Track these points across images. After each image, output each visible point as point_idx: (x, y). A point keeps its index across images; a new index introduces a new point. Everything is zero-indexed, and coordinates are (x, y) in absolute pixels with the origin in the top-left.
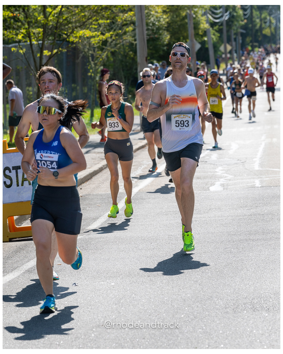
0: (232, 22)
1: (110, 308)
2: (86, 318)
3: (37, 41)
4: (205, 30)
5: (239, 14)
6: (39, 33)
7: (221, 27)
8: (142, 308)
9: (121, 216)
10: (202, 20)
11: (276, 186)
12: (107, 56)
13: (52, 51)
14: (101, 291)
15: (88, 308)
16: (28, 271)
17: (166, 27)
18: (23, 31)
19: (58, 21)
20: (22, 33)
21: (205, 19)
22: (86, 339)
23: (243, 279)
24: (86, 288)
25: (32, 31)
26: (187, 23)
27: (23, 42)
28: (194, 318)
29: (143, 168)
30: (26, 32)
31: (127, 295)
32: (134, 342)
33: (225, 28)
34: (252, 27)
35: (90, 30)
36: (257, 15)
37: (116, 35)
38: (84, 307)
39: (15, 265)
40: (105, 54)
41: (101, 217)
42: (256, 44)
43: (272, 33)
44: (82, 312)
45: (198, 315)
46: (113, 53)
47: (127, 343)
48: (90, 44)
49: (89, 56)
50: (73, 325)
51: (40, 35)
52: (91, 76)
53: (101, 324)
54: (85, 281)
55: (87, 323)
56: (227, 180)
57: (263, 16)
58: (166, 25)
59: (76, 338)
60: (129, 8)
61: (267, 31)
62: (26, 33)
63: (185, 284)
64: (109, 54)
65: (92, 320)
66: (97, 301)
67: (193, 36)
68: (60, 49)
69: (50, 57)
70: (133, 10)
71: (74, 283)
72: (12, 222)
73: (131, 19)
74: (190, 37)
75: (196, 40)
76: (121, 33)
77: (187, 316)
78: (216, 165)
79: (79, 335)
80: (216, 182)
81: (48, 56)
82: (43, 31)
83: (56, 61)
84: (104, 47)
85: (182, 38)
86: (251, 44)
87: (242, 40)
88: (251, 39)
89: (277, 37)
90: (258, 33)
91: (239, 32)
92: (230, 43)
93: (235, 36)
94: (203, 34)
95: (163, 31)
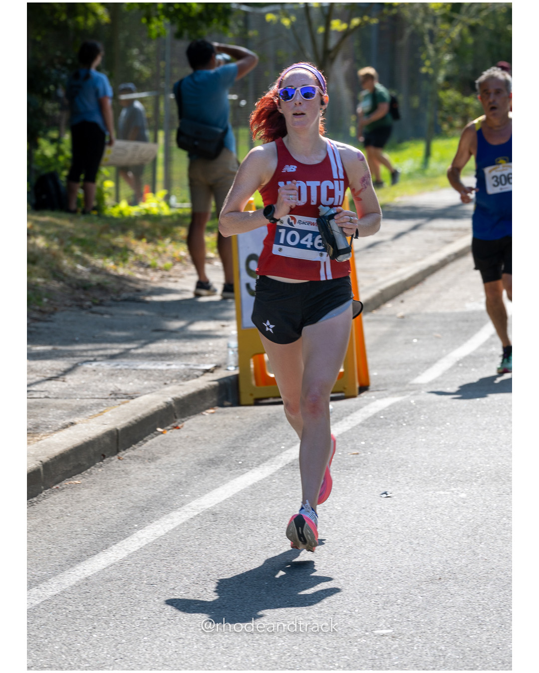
1: (457, 543)
2: (406, 563)
12: (461, 35)
13: (348, 22)
14: (439, 510)
15: (411, 543)
16: (292, 465)
22: (406, 605)
24: (409, 502)
31: (491, 519)
32: (503, 614)
38: (402, 541)
39: (266, 453)
40: (457, 30)
44: (399, 550)
46: (473, 29)
47: (489, 616)
48: (426, 9)
50: (380, 575)
52: (427, 74)
53: (438, 577)
54: (407, 488)
55: (409, 572)
59: (386, 602)
64: (466, 31)
65: (419, 568)
66: (429, 529)
68: (366, 18)
69: (345, 34)
71: (383, 492)
72: (261, 365)
79: (392, 597)
81: (341, 31)
83: (356, 43)
84: (455, 15)
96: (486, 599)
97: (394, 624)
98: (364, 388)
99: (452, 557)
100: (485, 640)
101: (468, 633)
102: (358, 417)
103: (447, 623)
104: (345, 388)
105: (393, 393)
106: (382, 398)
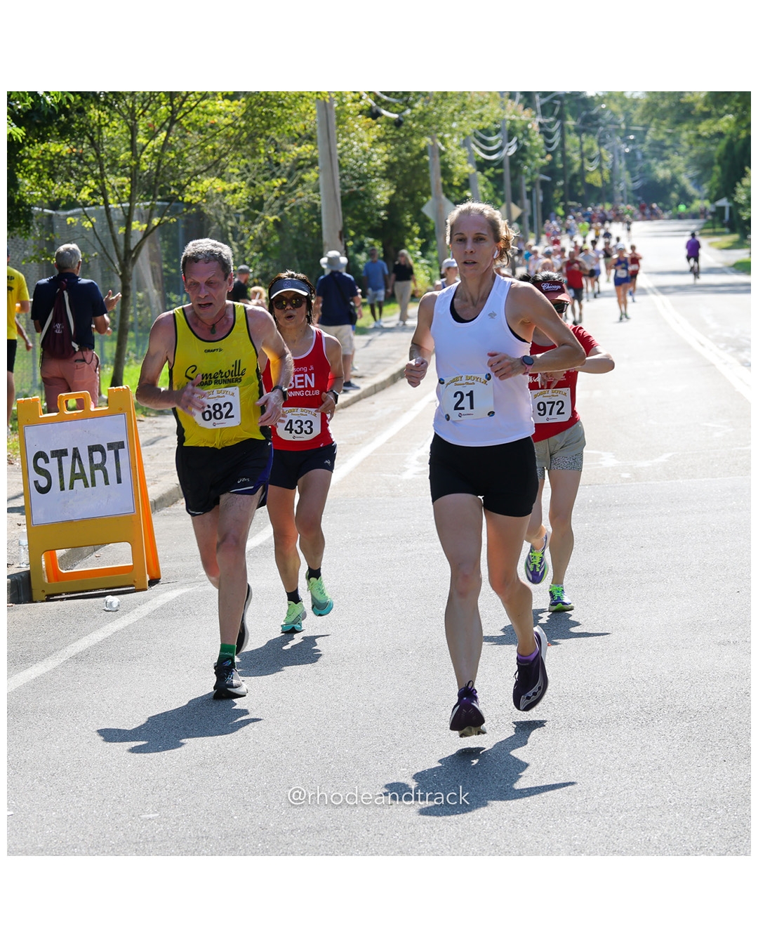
0: (524, 159)
3: (119, 202)
4: (466, 176)
5: (535, 144)
6: (123, 187)
7: (499, 171)
8: (293, 727)
10: (459, 155)
11: (590, 485)
12: (265, 229)
13: (149, 222)
17: (384, 172)
18: (92, 182)
19: (159, 162)
20: (88, 185)
21: (465, 155)
23: (500, 667)
25: (108, 182)
26: (427, 163)
27: (91, 206)
28: (393, 746)
30: (96, 183)
33: (506, 172)
34: (563, 169)
35: (229, 181)
36: (575, 146)
37: (282, 187)
39: (51, 647)
40: (259, 227)
42: (570, 203)
43: (604, 181)
45: (403, 740)
48: (229, 207)
49: (227, 231)
51: (124, 190)
54: (187, 676)
57: (585, 147)
58: (384, 168)
60: (306, 133)
61: (594, 178)
62: (96, 187)
63: (384, 679)
67: (440, 189)
68: (166, 218)
69: (146, 234)
70: (314, 137)
72: (52, 560)
73: (311, 156)
74: (433, 192)
75: (448, 196)
76: (291, 185)
77: (381, 741)
79: (162, 783)
81: (142, 231)
82: (130, 182)
84: (257, 212)
85: (419, 193)
86: (562, 204)
87: (544, 194)
88: (561, 194)
89: (616, 188)
90: (576, 181)
91: (537, 179)
92: (519, 202)
93: (528, 189)
94: (463, 184)
95: (377, 179)
96: (253, 781)
97: (162, 809)
98: (154, 581)
99: (224, 742)
100: (248, 820)
101: (233, 813)
102: (145, 609)
103: (213, 806)
104: (135, 582)
105: (182, 584)
106: (172, 589)
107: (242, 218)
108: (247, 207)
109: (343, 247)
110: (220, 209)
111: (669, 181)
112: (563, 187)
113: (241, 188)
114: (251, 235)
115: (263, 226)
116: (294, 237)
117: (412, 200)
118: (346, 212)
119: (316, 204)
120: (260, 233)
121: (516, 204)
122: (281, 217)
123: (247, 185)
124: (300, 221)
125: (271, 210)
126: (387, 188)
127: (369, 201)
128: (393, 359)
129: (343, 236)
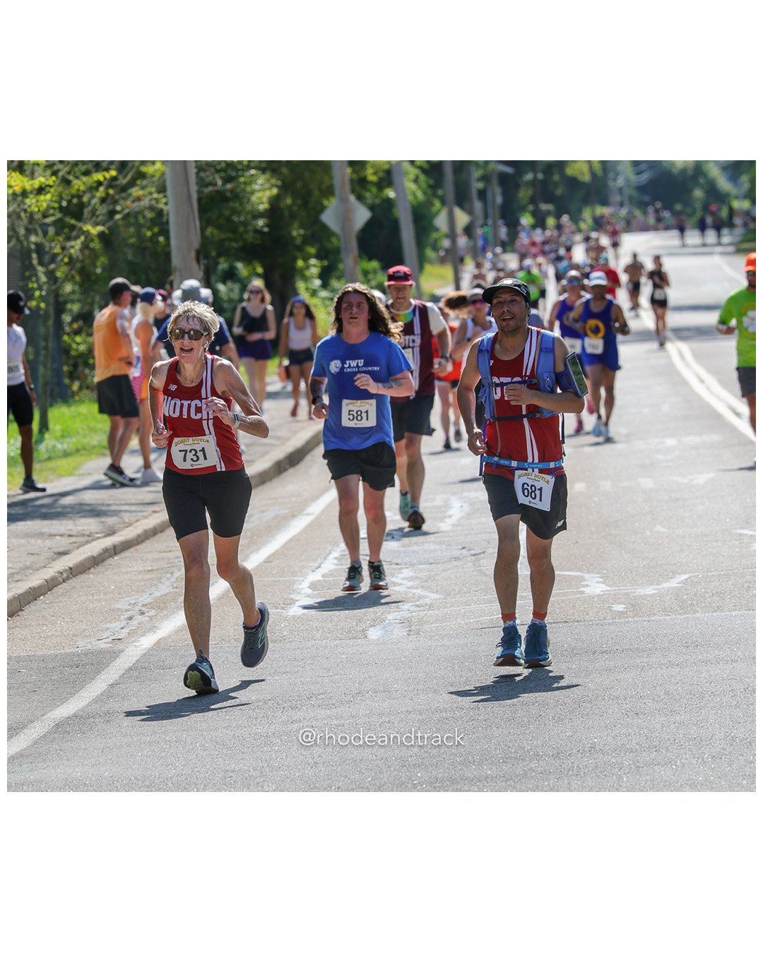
4: (386, 167)
9: (92, 720)
12: (86, 248)
29: (177, 578)
35: (32, 176)
37: (111, 185)
41: (35, 724)
42: (545, 207)
43: (593, 176)
46: (106, 238)
48: (32, 214)
56: (422, 608)
61: (579, 169)
67: (348, 187)
74: (337, 191)
75: (360, 198)
76: (123, 181)
78: (397, 564)
80: (390, 612)
85: (316, 193)
86: (531, 208)
87: (504, 194)
88: (530, 192)
89: (611, 184)
90: (552, 174)
91: (493, 171)
92: (466, 205)
93: (480, 185)
94: (381, 180)
95: (253, 172)
107: (51, 230)
108: (59, 215)
109: (201, 274)
110: (19, 217)
111: (690, 173)
112: (533, 183)
113: (51, 186)
114: (65, 256)
115: (82, 243)
116: (130, 257)
117: (305, 203)
118: (206, 222)
119: (161, 210)
120: (78, 253)
121: (461, 206)
122: (109, 229)
123: (58, 182)
124: (139, 235)
125: (94, 219)
126: (267, 185)
127: (241, 204)
128: (278, 438)
129: (201, 257)
